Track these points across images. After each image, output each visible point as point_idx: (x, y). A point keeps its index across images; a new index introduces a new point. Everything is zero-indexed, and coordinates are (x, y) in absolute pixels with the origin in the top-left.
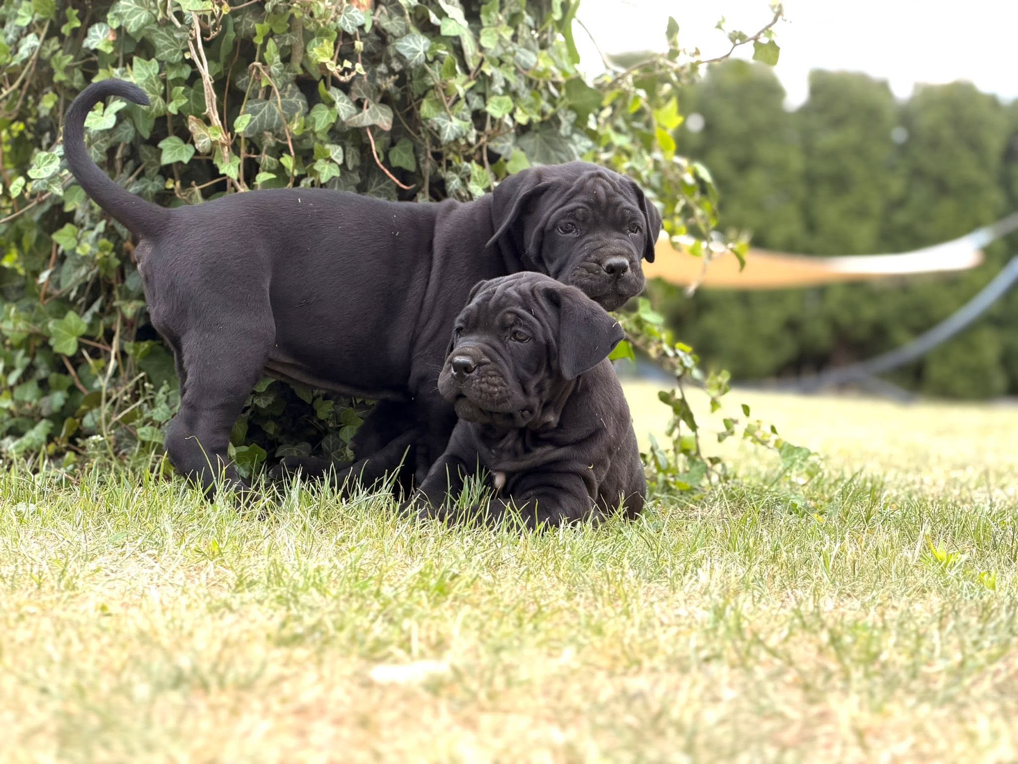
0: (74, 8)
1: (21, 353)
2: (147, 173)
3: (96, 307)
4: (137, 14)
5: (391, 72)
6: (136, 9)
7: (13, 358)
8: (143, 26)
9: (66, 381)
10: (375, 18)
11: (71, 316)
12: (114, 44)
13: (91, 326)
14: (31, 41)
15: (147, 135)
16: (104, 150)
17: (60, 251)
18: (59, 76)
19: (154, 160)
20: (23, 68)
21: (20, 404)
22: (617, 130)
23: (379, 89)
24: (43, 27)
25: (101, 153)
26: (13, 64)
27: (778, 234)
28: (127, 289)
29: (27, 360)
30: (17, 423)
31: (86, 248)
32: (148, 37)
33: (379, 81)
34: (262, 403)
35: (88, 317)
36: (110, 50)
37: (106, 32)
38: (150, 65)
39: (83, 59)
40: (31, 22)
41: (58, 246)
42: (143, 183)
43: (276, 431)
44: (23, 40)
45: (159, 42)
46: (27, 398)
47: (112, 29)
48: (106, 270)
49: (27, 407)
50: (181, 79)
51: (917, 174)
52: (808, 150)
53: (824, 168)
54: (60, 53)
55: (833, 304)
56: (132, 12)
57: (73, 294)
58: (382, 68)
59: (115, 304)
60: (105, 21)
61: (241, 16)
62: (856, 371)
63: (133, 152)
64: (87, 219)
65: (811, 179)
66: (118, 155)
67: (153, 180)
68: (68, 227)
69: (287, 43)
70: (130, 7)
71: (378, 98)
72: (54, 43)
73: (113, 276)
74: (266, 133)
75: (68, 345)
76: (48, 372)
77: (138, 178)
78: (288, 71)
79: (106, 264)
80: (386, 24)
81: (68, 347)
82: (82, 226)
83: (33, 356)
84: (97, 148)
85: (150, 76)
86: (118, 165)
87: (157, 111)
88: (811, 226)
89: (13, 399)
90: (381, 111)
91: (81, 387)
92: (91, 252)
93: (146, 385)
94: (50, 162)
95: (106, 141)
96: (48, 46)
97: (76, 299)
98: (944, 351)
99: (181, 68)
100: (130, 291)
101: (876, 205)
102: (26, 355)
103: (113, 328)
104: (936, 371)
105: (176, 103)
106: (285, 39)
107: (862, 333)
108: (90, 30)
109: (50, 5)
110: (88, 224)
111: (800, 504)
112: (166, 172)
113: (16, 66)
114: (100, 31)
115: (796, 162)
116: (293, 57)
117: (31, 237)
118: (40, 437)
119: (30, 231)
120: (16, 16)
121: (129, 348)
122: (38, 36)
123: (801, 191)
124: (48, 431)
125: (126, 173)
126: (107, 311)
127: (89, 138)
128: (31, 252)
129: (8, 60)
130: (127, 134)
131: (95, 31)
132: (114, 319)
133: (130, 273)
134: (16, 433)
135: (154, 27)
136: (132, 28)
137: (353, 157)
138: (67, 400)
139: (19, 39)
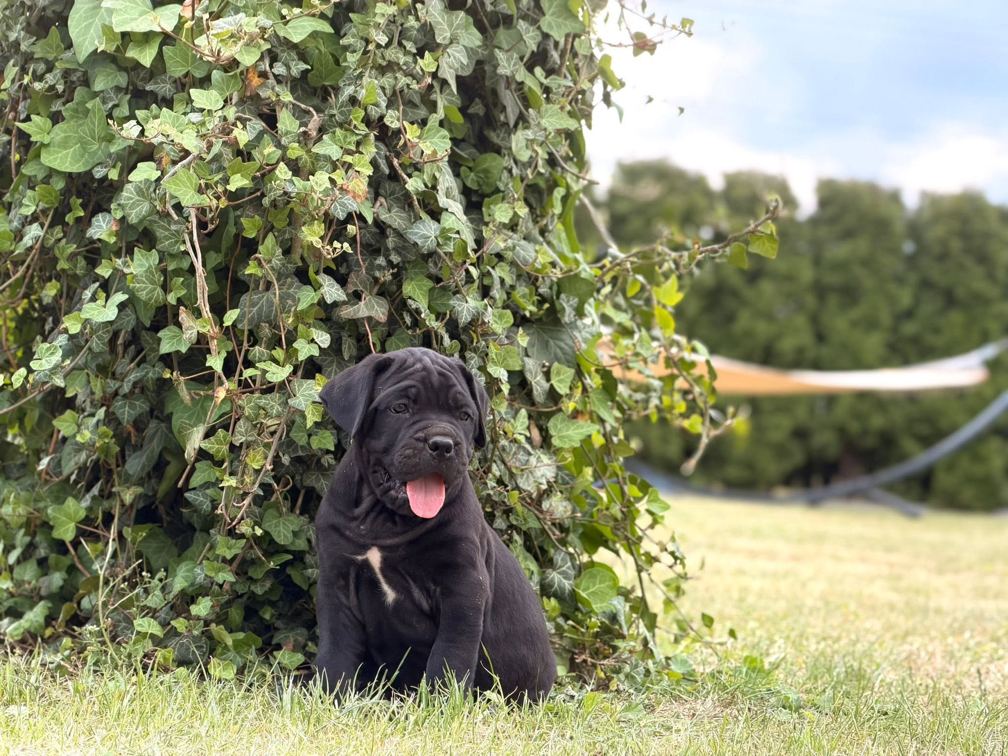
0: (78, 198)
1: (22, 531)
2: (148, 359)
3: (95, 491)
4: (138, 205)
5: (390, 264)
6: (138, 201)
7: (13, 537)
8: (145, 218)
9: (66, 561)
10: (375, 210)
11: (70, 502)
12: (117, 234)
13: (90, 509)
14: (34, 231)
15: (148, 324)
16: (106, 340)
17: (60, 436)
18: (62, 265)
19: (155, 346)
20: (28, 255)
21: (18, 584)
22: (617, 307)
23: (376, 280)
24: (47, 216)
25: (103, 344)
26: (17, 252)
27: (787, 345)
28: (126, 473)
29: (28, 539)
30: (16, 603)
31: (85, 436)
32: (150, 228)
33: (377, 274)
34: (259, 590)
35: (86, 502)
36: (113, 240)
37: (109, 222)
38: (151, 256)
39: (86, 246)
40: (36, 211)
41: (59, 431)
42: (143, 369)
43: (272, 616)
44: (27, 228)
45: (160, 233)
46: (26, 578)
47: (115, 219)
48: (106, 456)
49: (27, 586)
50: (181, 269)
51: (926, 284)
52: (817, 261)
53: (833, 279)
54: (64, 241)
55: (840, 412)
56: (134, 203)
57: (73, 477)
58: (381, 261)
59: (114, 490)
60: (109, 211)
61: (241, 209)
62: (863, 482)
63: (134, 338)
64: (88, 404)
65: (820, 290)
66: (120, 341)
67: (154, 366)
68: (69, 413)
69: (287, 236)
70: (132, 199)
71: (375, 290)
72: (58, 232)
73: (112, 462)
74: (263, 324)
75: (67, 531)
76: (48, 551)
77: (138, 365)
78: (288, 262)
79: (106, 449)
80: (384, 217)
81: (67, 532)
82: (83, 410)
83: (33, 535)
84: (99, 338)
85: (150, 266)
86: (120, 349)
87: (156, 301)
88: (821, 337)
89: (12, 579)
90: (377, 303)
91: (80, 567)
92: (90, 439)
93: (144, 574)
94: (52, 354)
95: (108, 331)
96: (52, 235)
97: (76, 482)
98: (951, 462)
99: (181, 259)
100: (130, 475)
101: (886, 318)
102: (26, 534)
103: (112, 512)
104: (944, 481)
105: (176, 294)
106: (285, 232)
107: (870, 442)
108: (94, 220)
109: (54, 194)
110: (89, 409)
111: (792, 696)
112: (167, 360)
113: (19, 254)
114: (104, 221)
115: (807, 274)
116: (293, 250)
117: (33, 416)
118: (37, 619)
119: (32, 410)
120: (21, 205)
121: (127, 532)
122: (42, 227)
123: (810, 301)
124: (46, 612)
125: (127, 359)
126: (107, 495)
127: (91, 328)
128: (33, 431)
129: (13, 248)
130: (129, 322)
131: (98, 221)
132: (114, 503)
133: (130, 456)
134: (15, 614)
135: (156, 217)
136: (133, 219)
137: (349, 347)
138: (65, 581)
139: (23, 226)
